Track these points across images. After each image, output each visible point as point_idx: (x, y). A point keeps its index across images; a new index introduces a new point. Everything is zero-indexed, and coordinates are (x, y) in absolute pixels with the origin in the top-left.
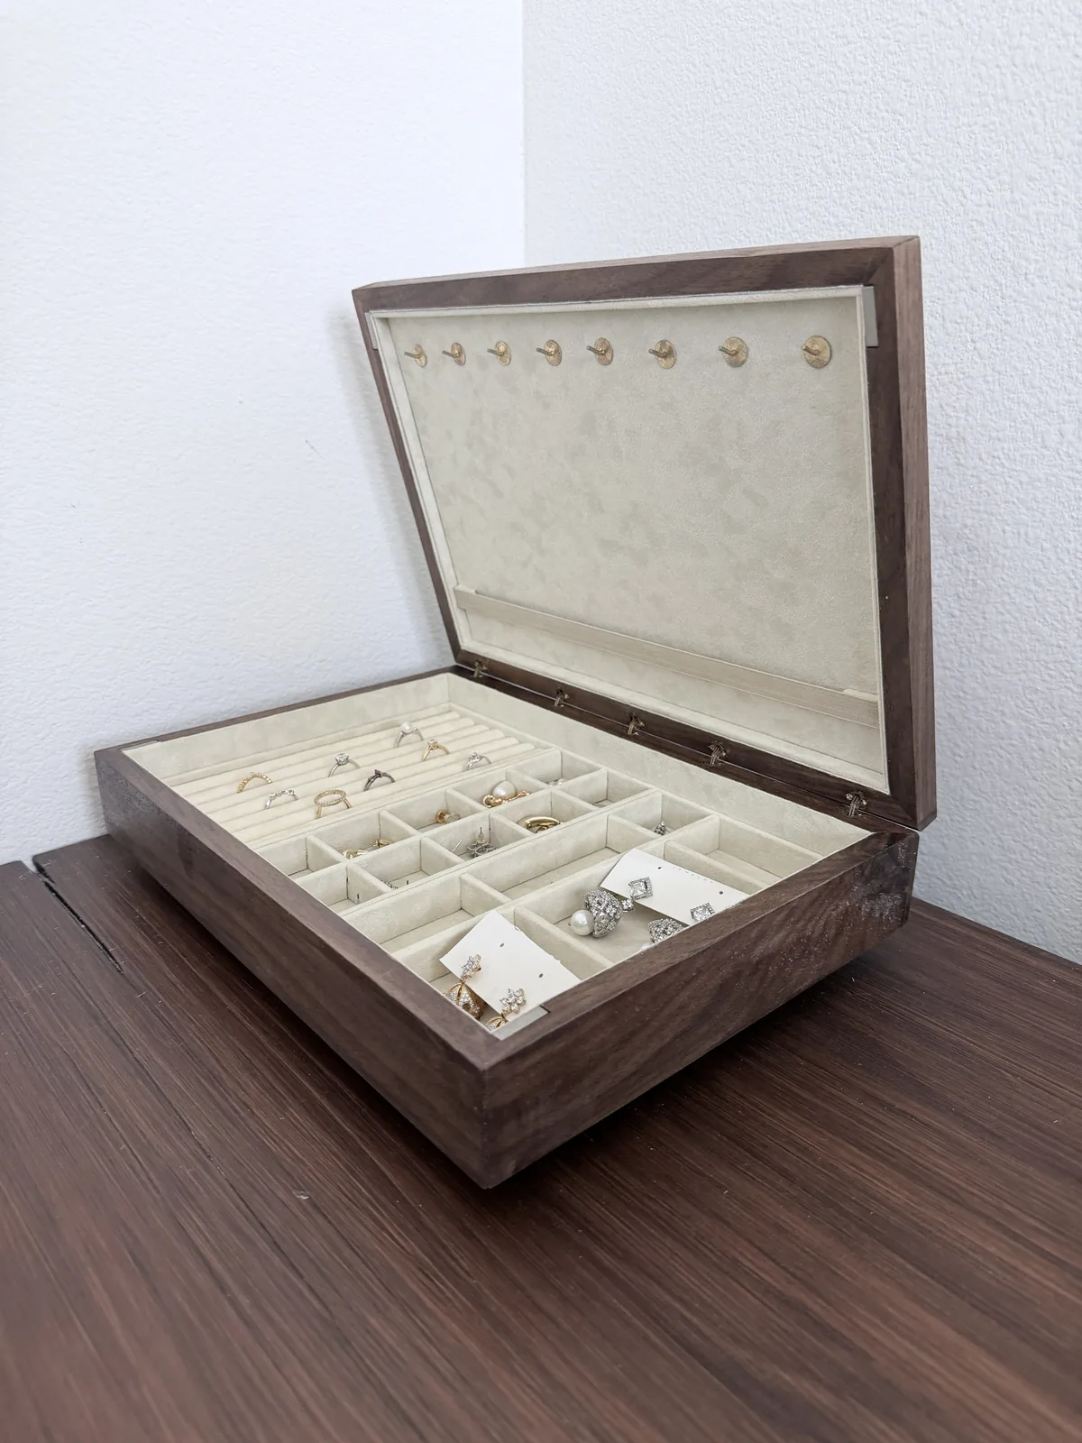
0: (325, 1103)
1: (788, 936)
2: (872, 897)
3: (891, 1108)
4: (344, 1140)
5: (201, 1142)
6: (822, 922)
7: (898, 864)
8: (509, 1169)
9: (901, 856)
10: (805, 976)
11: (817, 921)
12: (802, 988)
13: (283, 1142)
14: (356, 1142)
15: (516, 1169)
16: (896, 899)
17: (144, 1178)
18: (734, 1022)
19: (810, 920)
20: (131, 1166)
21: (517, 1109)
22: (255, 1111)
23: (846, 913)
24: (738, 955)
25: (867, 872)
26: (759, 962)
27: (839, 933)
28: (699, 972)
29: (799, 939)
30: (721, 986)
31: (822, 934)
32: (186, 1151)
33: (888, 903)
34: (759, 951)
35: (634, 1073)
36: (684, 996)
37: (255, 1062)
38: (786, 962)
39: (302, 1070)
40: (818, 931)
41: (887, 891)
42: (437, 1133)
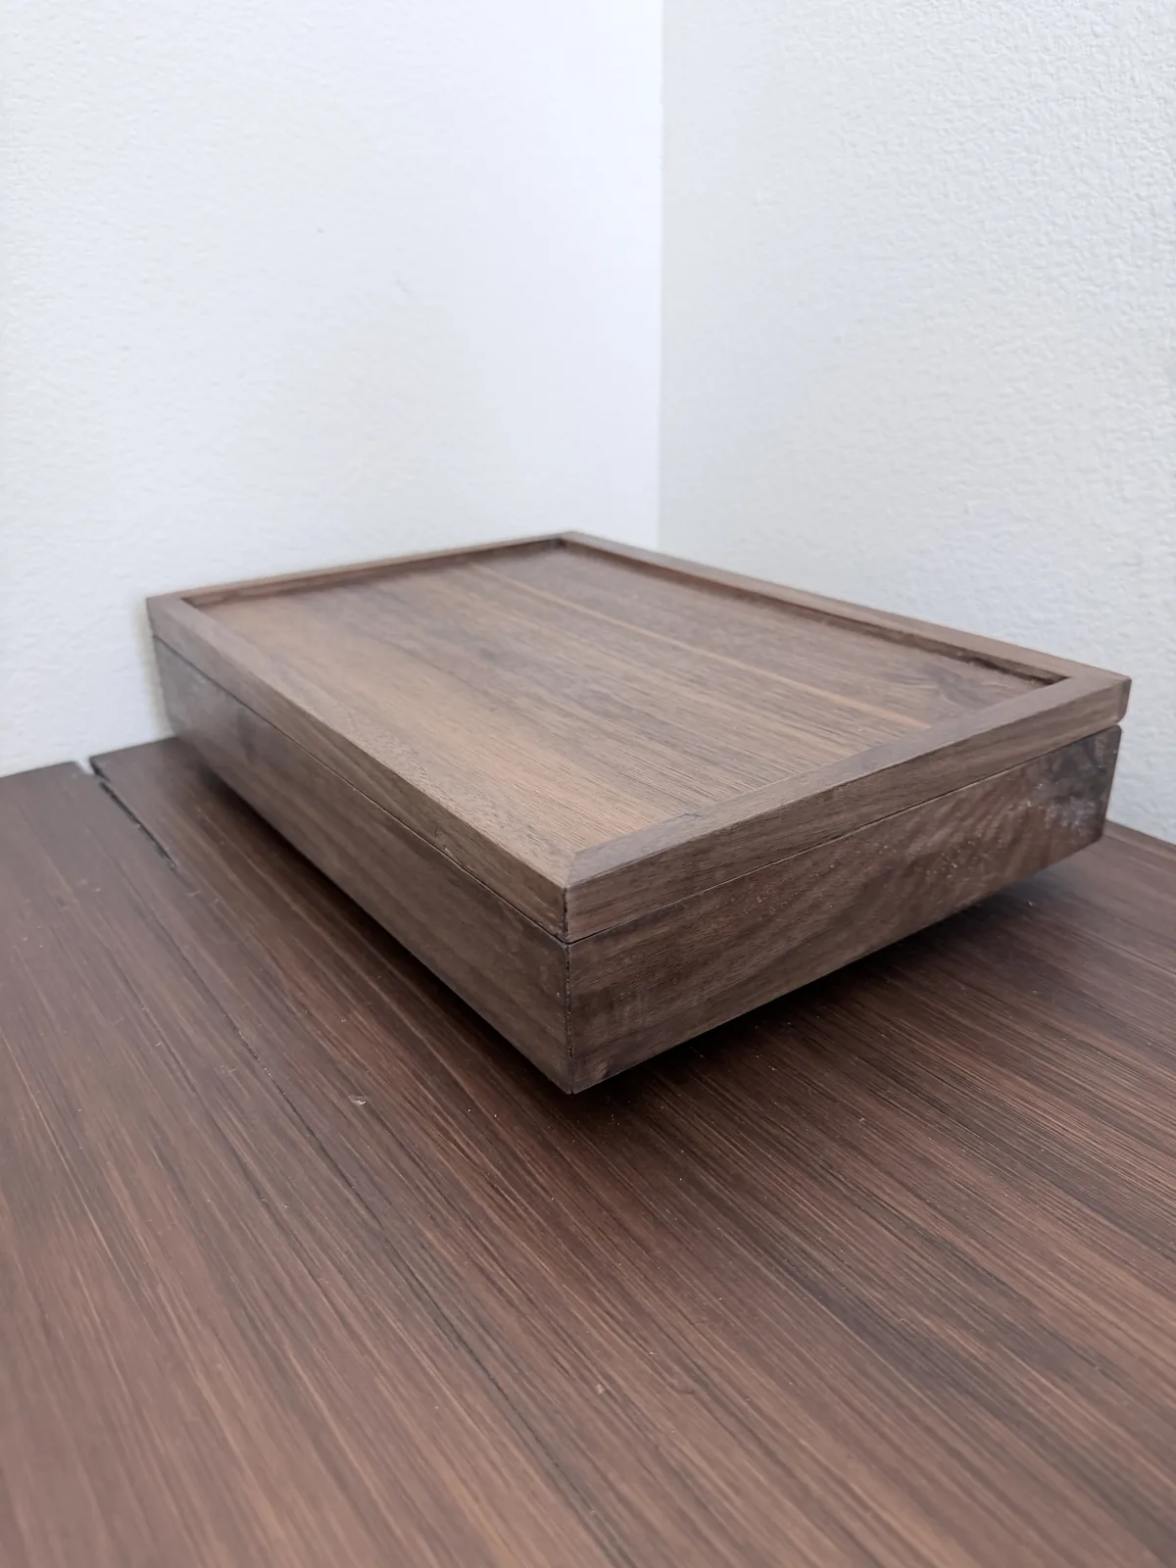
0: (394, 1007)
1: (952, 835)
2: (1061, 800)
3: (1071, 1040)
4: (411, 1044)
5: (248, 1042)
6: (995, 824)
7: (1095, 762)
8: (598, 1073)
9: (1099, 753)
10: (969, 888)
11: (990, 822)
12: (967, 902)
13: (340, 1043)
14: (425, 1046)
15: (607, 1074)
16: (1090, 807)
17: (179, 1074)
18: (880, 934)
19: (980, 820)
20: (166, 1063)
21: (608, 1000)
22: (313, 1012)
23: (1027, 817)
24: (889, 850)
25: (1055, 767)
26: (914, 863)
27: (1016, 841)
28: (838, 864)
29: (966, 840)
30: (866, 886)
31: (995, 839)
32: (230, 1051)
33: (1079, 811)
34: (915, 849)
35: (753, 978)
36: (817, 893)
37: (319, 963)
38: (948, 868)
39: (369, 973)
40: (990, 834)
41: (1078, 795)
42: (516, 1031)
